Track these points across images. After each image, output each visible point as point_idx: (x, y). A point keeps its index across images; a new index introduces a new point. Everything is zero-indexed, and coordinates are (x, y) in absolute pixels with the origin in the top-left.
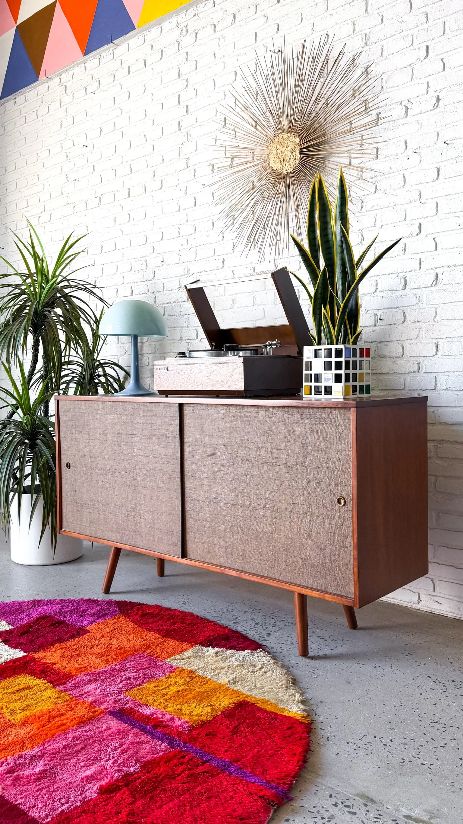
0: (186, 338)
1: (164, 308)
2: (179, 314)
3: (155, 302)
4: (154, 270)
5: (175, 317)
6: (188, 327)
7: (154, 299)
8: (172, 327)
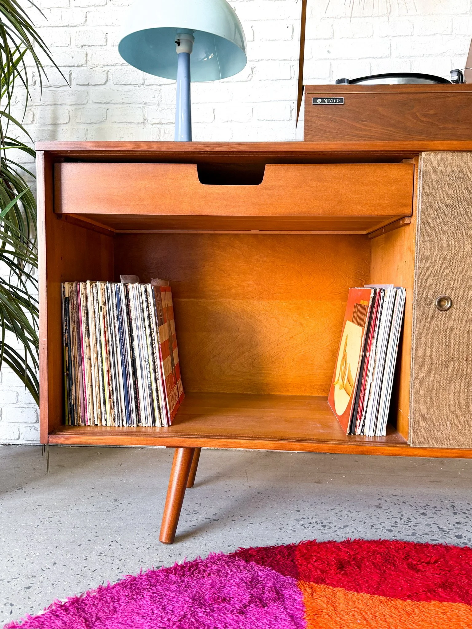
0: (156, 121)
1: (107, 73)
2: (141, 82)
3: (86, 61)
4: (85, 10)
5: (131, 87)
6: (159, 105)
7: (84, 55)
8: (123, 103)
